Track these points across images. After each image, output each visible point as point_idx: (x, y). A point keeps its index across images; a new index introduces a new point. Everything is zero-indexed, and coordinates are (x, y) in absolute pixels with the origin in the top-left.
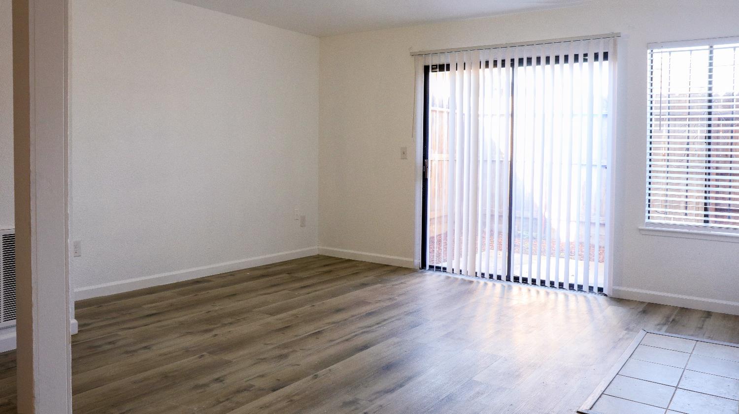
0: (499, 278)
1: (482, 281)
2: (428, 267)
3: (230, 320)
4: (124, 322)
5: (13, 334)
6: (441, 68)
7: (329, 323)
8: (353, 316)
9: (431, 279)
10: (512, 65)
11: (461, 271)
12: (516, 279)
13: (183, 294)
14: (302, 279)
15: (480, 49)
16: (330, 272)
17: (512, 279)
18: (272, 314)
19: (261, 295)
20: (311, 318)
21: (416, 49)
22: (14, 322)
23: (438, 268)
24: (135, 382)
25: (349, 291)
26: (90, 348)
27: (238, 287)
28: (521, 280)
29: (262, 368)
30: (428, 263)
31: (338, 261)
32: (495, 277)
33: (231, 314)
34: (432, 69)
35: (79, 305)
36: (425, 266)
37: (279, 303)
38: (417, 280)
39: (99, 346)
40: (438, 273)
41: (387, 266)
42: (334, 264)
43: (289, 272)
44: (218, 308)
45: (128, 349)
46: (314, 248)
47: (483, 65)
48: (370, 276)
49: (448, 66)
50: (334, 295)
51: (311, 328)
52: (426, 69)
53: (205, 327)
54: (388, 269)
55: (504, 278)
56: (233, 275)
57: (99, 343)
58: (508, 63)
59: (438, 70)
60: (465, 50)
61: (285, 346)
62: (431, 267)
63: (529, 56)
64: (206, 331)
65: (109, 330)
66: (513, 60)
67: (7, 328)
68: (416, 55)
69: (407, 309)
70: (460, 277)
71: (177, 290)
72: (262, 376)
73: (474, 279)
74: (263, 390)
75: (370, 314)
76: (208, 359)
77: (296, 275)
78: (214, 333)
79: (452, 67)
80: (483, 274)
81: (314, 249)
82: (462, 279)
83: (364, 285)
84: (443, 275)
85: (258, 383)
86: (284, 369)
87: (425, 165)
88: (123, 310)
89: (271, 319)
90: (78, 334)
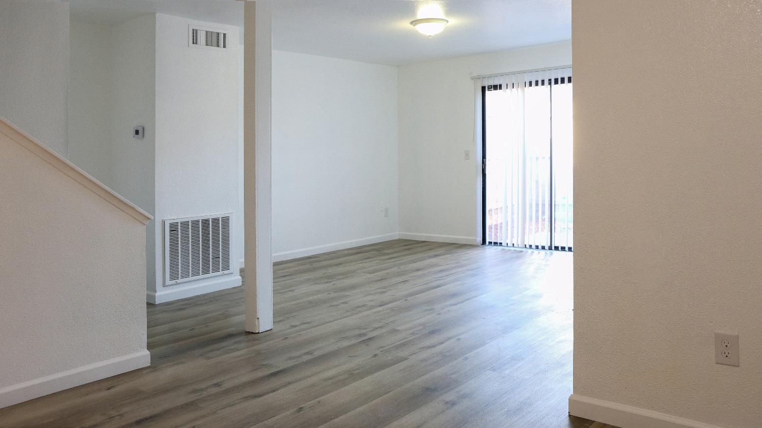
0: (543, 248)
1: (530, 251)
2: (487, 243)
3: (341, 277)
6: (495, 87)
7: (411, 277)
8: (429, 272)
9: (490, 251)
10: (550, 84)
11: (513, 245)
12: (557, 248)
13: (302, 265)
14: (388, 254)
15: (524, 72)
16: (409, 249)
17: (553, 248)
18: (370, 273)
19: (360, 263)
20: (399, 274)
21: (475, 74)
23: (496, 243)
25: (425, 259)
27: (341, 260)
28: (560, 249)
29: (370, 298)
30: (488, 240)
31: (415, 242)
32: (540, 247)
33: (343, 274)
34: (488, 88)
36: (485, 242)
37: (374, 267)
38: (479, 251)
40: (495, 247)
41: (455, 244)
42: (412, 244)
43: (377, 250)
44: (330, 271)
46: (395, 233)
47: (528, 84)
48: (441, 251)
49: (500, 86)
50: (414, 261)
51: (400, 279)
52: (483, 89)
53: (326, 280)
54: (455, 246)
55: (547, 248)
56: (335, 253)
58: (546, 82)
59: (493, 89)
60: (514, 73)
61: (384, 288)
62: (490, 243)
63: (563, 76)
64: (327, 282)
66: (550, 80)
68: (476, 79)
69: (469, 267)
70: (513, 249)
71: (296, 263)
72: (371, 301)
73: (524, 250)
74: (374, 306)
75: (441, 271)
76: (333, 295)
77: (383, 252)
78: (333, 283)
79: (504, 86)
80: (531, 246)
81: (395, 235)
82: (515, 250)
83: (436, 256)
84: (500, 248)
85: (370, 304)
86: (386, 297)
87: (484, 163)
89: (369, 276)
90: (241, 286)
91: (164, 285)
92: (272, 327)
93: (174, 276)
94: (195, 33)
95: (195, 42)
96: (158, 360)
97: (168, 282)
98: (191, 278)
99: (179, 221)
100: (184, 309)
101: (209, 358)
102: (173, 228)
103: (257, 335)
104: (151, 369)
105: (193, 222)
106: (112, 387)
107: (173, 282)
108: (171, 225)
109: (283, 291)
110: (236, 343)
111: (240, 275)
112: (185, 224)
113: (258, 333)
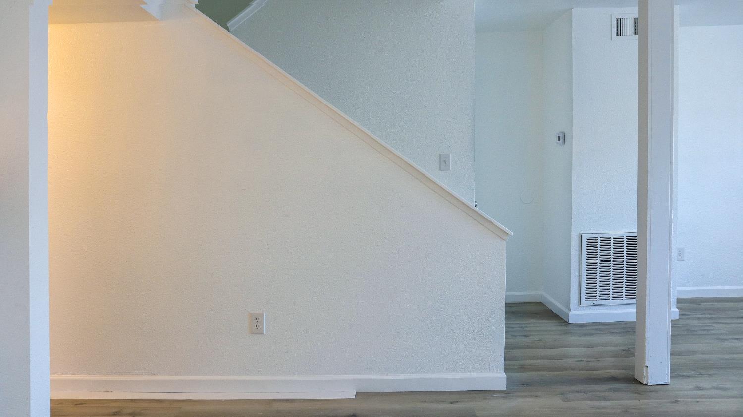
4: (720, 318)
5: (633, 310)
22: (634, 301)
24: (722, 359)
26: (688, 330)
35: (679, 301)
39: (696, 331)
45: (720, 337)
57: (697, 329)
65: (706, 321)
67: (629, 304)
88: (720, 310)
90: (678, 320)
91: (579, 305)
92: (669, 382)
93: (591, 296)
94: (619, 23)
95: (619, 33)
96: (515, 387)
97: (584, 301)
98: (611, 302)
99: (599, 236)
100: (593, 334)
101: (567, 399)
102: (592, 244)
103: (645, 386)
104: (503, 395)
105: (616, 239)
106: (457, 402)
107: (590, 302)
108: (589, 240)
109: (724, 337)
110: (610, 390)
111: (677, 307)
112: (606, 241)
113: (647, 385)
